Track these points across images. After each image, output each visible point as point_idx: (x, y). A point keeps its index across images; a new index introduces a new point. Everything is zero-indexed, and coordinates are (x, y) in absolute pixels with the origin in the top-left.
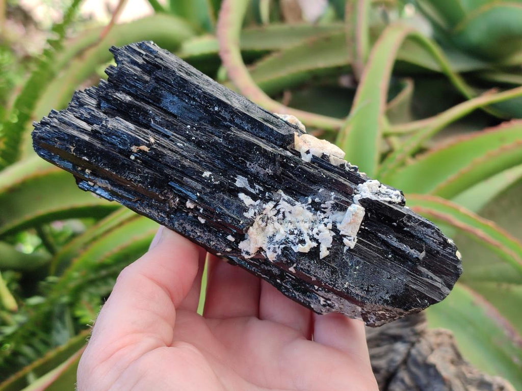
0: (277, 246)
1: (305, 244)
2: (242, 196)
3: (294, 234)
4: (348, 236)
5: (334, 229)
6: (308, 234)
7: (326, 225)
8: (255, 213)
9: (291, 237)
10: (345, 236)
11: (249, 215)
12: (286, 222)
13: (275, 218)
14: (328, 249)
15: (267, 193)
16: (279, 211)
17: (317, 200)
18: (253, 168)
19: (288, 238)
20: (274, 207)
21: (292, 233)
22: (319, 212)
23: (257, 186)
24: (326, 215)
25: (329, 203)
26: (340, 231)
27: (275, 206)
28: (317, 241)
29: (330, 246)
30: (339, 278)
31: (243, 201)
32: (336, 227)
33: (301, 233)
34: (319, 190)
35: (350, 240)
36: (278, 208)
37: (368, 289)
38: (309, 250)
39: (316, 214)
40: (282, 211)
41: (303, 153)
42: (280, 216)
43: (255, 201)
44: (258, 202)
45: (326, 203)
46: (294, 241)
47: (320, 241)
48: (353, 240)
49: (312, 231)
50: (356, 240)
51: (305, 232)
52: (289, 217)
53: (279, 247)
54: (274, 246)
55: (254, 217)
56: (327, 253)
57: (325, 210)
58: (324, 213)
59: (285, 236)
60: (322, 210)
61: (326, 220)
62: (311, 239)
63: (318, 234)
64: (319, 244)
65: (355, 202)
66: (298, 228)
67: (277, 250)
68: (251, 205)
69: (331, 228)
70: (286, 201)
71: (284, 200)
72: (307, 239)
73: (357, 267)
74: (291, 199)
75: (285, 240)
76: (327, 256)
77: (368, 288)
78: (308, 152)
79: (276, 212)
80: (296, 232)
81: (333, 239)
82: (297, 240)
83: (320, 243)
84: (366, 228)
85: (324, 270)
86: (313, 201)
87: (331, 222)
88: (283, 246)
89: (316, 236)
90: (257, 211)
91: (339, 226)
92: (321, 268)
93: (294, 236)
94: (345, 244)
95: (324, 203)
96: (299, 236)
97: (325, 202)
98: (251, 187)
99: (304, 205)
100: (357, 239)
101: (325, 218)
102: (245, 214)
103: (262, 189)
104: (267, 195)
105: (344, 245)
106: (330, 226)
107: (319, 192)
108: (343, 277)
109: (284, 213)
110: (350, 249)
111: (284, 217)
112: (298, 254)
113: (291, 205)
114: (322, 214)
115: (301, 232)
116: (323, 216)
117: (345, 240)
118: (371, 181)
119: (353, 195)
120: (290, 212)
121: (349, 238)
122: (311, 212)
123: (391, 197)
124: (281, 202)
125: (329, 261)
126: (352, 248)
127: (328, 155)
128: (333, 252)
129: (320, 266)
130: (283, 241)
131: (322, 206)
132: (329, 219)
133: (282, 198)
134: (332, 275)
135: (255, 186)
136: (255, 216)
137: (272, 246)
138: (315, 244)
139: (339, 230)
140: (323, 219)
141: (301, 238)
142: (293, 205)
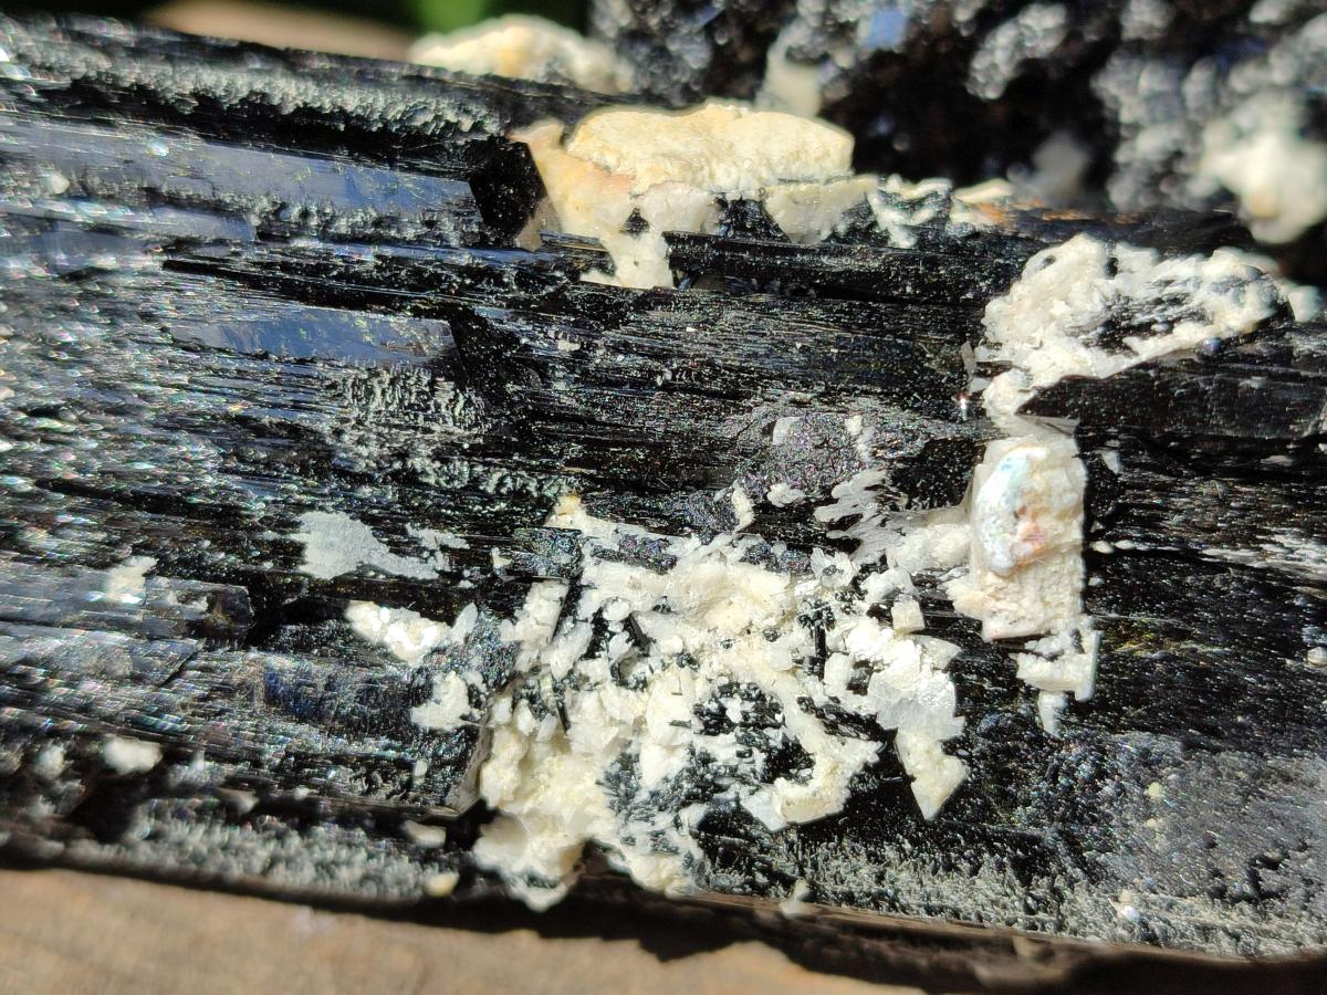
0: (663, 820)
1: (810, 764)
2: (367, 618)
3: (732, 725)
4: (1037, 637)
5: (941, 620)
6: (807, 704)
7: (881, 614)
8: (472, 693)
9: (724, 749)
10: (1016, 644)
11: (445, 709)
12: (665, 667)
13: (598, 669)
14: (950, 747)
15: (495, 552)
16: (599, 624)
17: (780, 494)
18: (361, 441)
19: (706, 760)
20: (564, 614)
21: (716, 723)
22: (817, 552)
23: (429, 536)
24: (869, 555)
25: (854, 491)
26: (979, 626)
27: (569, 606)
28: (869, 727)
29: (956, 727)
30: (1071, 882)
31: (382, 646)
32: (949, 605)
33: (765, 711)
34: (768, 431)
35: (1053, 658)
36: (587, 607)
37: (1256, 887)
38: (847, 794)
39: (807, 570)
40: (614, 615)
41: (612, 242)
42: (619, 645)
43: (450, 621)
44: (467, 618)
45: (835, 493)
46: (744, 768)
47: (885, 723)
48: (1070, 651)
49: (821, 675)
50: (1091, 639)
51: (786, 691)
52: (669, 637)
53: (677, 824)
54: (646, 827)
55: (476, 713)
56: (954, 771)
57: (851, 533)
58: (850, 546)
59: (683, 753)
60: (833, 535)
61: (876, 586)
62: (832, 729)
63: (858, 687)
64: (887, 737)
65: (1001, 423)
66: (744, 681)
67: (675, 838)
68: (438, 651)
69: (921, 625)
70: (618, 557)
71: (603, 555)
72: (809, 733)
73: (1155, 791)
74: (638, 532)
75: (692, 772)
76: (962, 792)
77: (1255, 879)
78: (636, 224)
79: (585, 632)
80: (735, 709)
81: (958, 680)
82: (759, 758)
83: (894, 733)
84: (1124, 545)
85: (974, 872)
86: (764, 509)
87: (909, 587)
88: (694, 814)
89: (853, 704)
90: (475, 678)
91: (963, 595)
92: (950, 867)
93: (731, 737)
94: (1035, 686)
95: (830, 501)
96: (760, 726)
97: (826, 490)
98: (397, 549)
99: (721, 541)
100: (1096, 626)
101: (866, 569)
102: (425, 716)
103: (458, 542)
104: (499, 562)
105: (1032, 694)
106: (908, 613)
107: (776, 441)
108: (1094, 874)
109: (629, 623)
110: (1074, 707)
111: (641, 642)
112: (793, 836)
113: (650, 566)
114: (841, 560)
115: (761, 697)
116: (847, 566)
117: (1029, 669)
118: (1050, 261)
119: (976, 384)
120: (662, 609)
121: (1044, 646)
122: (774, 566)
123: (1199, 316)
124: (591, 571)
125: (985, 812)
126: (1083, 694)
127: (753, 194)
128: (983, 756)
129: (939, 856)
130: (687, 786)
131: (824, 514)
132: (891, 572)
133: (587, 550)
134: (1026, 882)
135: (414, 541)
136: (478, 705)
137: (639, 829)
138: (865, 751)
139: (969, 621)
140: (855, 582)
141: (775, 738)
142: (664, 565)
